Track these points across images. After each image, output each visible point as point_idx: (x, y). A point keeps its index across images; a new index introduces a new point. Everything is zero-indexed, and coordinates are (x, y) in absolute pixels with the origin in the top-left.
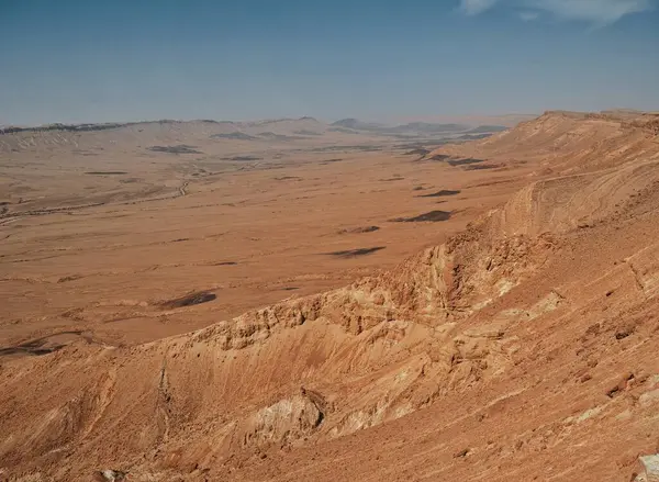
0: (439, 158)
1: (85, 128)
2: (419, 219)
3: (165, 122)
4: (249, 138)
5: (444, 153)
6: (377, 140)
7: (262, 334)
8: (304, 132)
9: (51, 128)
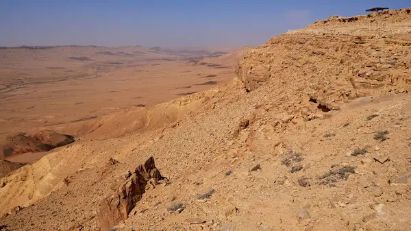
0: (203, 64)
1: (36, 48)
2: (204, 84)
3: (75, 46)
4: (113, 54)
5: (205, 62)
6: (172, 56)
7: (189, 102)
8: (138, 52)
9: (21, 48)
